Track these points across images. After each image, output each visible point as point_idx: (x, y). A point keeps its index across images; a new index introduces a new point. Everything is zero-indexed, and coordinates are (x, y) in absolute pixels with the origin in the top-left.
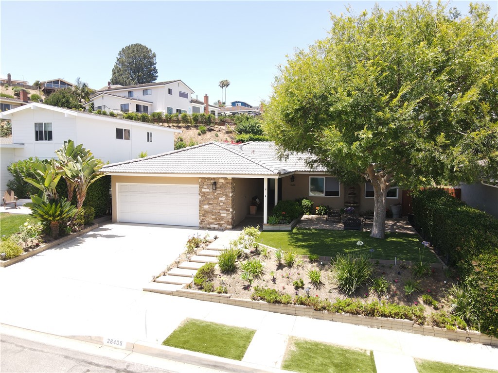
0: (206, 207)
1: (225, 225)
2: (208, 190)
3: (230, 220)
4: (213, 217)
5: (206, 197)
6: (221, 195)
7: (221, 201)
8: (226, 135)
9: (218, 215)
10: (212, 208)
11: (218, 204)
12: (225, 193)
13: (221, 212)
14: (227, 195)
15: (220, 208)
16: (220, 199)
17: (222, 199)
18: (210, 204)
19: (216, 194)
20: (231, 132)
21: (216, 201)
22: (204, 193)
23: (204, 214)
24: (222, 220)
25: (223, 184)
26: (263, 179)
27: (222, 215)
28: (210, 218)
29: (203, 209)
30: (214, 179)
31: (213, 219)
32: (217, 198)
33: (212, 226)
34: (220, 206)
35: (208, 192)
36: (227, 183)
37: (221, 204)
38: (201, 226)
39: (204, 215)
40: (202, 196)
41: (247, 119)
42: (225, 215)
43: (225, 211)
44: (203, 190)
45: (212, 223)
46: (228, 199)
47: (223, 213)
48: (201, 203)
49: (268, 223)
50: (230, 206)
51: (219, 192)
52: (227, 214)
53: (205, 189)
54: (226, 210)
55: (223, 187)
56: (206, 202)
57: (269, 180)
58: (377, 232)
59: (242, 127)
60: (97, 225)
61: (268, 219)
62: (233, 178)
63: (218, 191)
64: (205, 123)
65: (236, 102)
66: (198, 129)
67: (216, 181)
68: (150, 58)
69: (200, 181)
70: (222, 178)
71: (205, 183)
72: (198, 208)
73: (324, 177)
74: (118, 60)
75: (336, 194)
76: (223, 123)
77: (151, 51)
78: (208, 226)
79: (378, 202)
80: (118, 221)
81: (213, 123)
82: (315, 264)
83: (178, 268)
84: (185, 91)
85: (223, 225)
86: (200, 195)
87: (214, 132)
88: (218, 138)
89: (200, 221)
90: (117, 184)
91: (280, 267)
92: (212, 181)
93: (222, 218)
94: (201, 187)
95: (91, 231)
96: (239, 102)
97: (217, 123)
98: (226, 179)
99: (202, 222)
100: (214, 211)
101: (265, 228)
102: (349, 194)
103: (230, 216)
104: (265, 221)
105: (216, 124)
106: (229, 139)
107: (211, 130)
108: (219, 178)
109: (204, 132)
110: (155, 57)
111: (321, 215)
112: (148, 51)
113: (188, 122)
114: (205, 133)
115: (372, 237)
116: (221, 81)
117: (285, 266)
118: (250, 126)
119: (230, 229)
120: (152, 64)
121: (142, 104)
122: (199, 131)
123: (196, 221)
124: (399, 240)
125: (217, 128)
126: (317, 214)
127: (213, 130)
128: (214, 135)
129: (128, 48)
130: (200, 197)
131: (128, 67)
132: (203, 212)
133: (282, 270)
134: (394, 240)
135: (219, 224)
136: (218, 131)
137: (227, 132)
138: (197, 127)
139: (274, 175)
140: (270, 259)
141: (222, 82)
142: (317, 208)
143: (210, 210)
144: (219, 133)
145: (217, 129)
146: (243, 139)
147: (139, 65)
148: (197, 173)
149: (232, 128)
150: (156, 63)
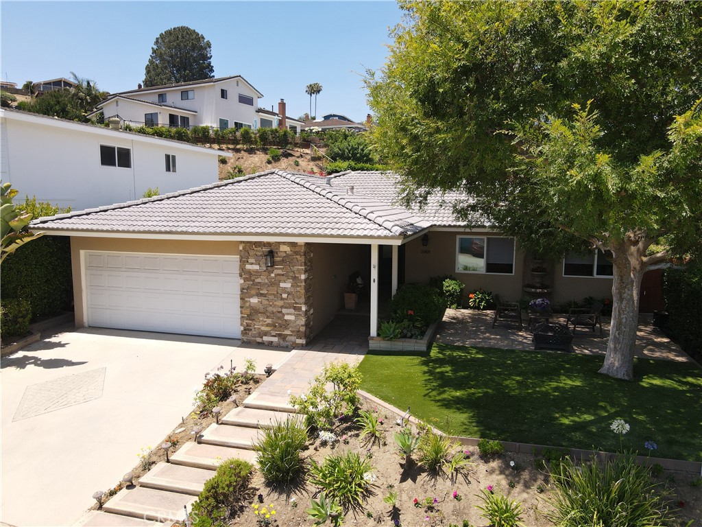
0: (254, 300)
1: (293, 338)
2: (256, 267)
3: (303, 329)
4: (269, 321)
5: (254, 280)
6: (284, 278)
7: (284, 290)
8: (312, 163)
9: (279, 318)
10: (266, 302)
11: (278, 296)
12: (291, 274)
13: (284, 311)
14: (295, 278)
15: (280, 303)
16: (282, 285)
17: (286, 285)
18: (262, 295)
19: (273, 275)
20: (319, 159)
21: (273, 290)
22: (249, 272)
23: (250, 314)
24: (286, 328)
25: (288, 256)
26: (368, 248)
27: (286, 317)
28: (262, 324)
29: (248, 304)
30: (269, 244)
31: (268, 325)
32: (275, 283)
33: (266, 339)
34: (282, 299)
35: (257, 271)
36: (296, 253)
37: (284, 296)
38: (245, 338)
39: (250, 317)
40: (245, 280)
41: (346, 137)
42: (292, 318)
43: (292, 311)
44: (248, 267)
45: (266, 334)
46: (298, 286)
47: (288, 314)
48: (245, 294)
49: (378, 335)
50: (303, 300)
51: (280, 272)
52: (297, 316)
53: (252, 264)
54: (295, 308)
55: (287, 260)
56: (253, 292)
57: (380, 247)
58: (617, 364)
59: (336, 150)
60: (38, 336)
61: (379, 328)
62: (307, 244)
63: (278, 270)
64: (278, 144)
65: (331, 116)
66: (267, 154)
67: (273, 248)
68: (202, 48)
69: (241, 248)
70: (284, 243)
71: (251, 253)
72: (238, 303)
73: (485, 238)
74: (154, 51)
75: (508, 268)
76: (306, 143)
77: (203, 38)
78: (259, 340)
79: (621, 299)
80: (86, 325)
81: (291, 143)
82: (495, 464)
83: (168, 461)
84: (247, 93)
85: (289, 338)
86: (241, 276)
87: (293, 158)
88: (299, 168)
89: (242, 328)
90: (82, 252)
91: (410, 471)
92: (266, 249)
93: (286, 324)
94: (244, 261)
95: (22, 349)
96: (335, 116)
97: (297, 143)
98: (293, 245)
99: (246, 330)
100: (270, 309)
101: (373, 345)
102: (533, 270)
103: (302, 321)
104: (373, 331)
105: (296, 145)
106: (316, 170)
107: (287, 155)
108: (279, 243)
109: (276, 159)
110: (210, 47)
111: (478, 308)
112: (199, 38)
113: (251, 142)
114: (279, 160)
115: (606, 377)
116: (309, 85)
117: (421, 470)
118: (350, 148)
119: (302, 347)
120: (206, 58)
121: (179, 113)
122: (268, 157)
123: (235, 328)
124: (668, 383)
125: (299, 151)
126: (471, 308)
127: (292, 155)
128: (292, 163)
129: (169, 33)
130: (242, 281)
131: (169, 62)
132: (248, 311)
133: (414, 480)
134: (657, 382)
135: (279, 335)
136: (298, 157)
137: (314, 159)
138: (265, 151)
139: (393, 237)
140: (385, 444)
141: (311, 85)
142: (471, 296)
143: (261, 307)
144: (300, 160)
145: (298, 154)
146: (337, 168)
147: (186, 60)
148: (233, 234)
149: (322, 152)
150: (211, 56)
